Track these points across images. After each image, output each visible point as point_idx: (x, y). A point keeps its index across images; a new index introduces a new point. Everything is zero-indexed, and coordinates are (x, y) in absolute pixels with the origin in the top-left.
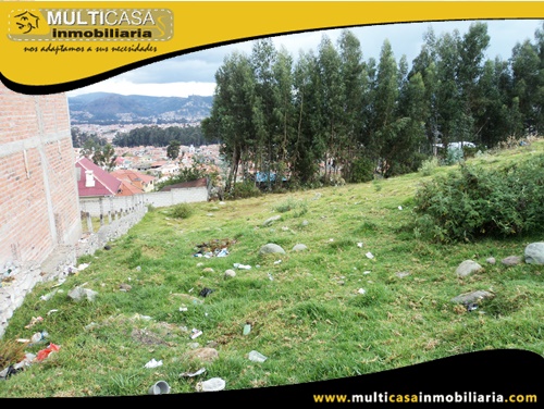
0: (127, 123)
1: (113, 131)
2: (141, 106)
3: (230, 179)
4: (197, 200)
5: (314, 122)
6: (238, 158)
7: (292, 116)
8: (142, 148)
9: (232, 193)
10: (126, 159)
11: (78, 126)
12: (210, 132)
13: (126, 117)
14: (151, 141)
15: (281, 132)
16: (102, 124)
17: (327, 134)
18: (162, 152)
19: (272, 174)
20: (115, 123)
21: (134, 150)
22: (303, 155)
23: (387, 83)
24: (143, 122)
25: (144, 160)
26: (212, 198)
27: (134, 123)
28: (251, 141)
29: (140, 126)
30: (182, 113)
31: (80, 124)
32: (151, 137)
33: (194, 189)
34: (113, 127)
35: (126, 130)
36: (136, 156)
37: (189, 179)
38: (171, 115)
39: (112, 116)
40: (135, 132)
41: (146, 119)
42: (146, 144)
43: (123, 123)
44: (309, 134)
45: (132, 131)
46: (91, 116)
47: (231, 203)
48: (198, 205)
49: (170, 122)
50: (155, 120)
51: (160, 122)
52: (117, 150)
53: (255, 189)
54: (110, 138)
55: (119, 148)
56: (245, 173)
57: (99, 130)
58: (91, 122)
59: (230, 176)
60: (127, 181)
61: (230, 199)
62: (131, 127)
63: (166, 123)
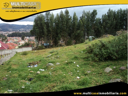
0: (11, 31)
2: (14, 27)
3: (38, 45)
4: (29, 50)
5: (59, 31)
6: (39, 40)
7: (53, 30)
8: (15, 37)
9: (38, 48)
10: (11, 40)
12: (32, 33)
13: (11, 29)
14: (17, 36)
15: (51, 33)
16: (4, 31)
17: (61, 34)
18: (20, 38)
19: (48, 44)
21: (13, 38)
22: (56, 39)
23: (75, 22)
24: (15, 31)
25: (15, 40)
26: (33, 50)
27: (13, 31)
28: (43, 36)
29: (14, 32)
30: (25, 29)
32: (17, 35)
33: (28, 48)
34: (7, 32)
35: (10, 33)
36: (13, 39)
37: (27, 45)
38: (23, 29)
39: (7, 29)
40: (13, 34)
41: (16, 30)
42: (16, 37)
43: (10, 31)
44: (57, 34)
45: (12, 33)
47: (38, 51)
48: (29, 51)
49: (22, 31)
50: (18, 31)
51: (19, 31)
52: (8, 38)
53: (44, 47)
54: (6, 35)
55: (9, 37)
56: (41, 43)
59: (38, 44)
60: (11, 46)
61: (38, 50)
62: (12, 32)
63: (21, 31)
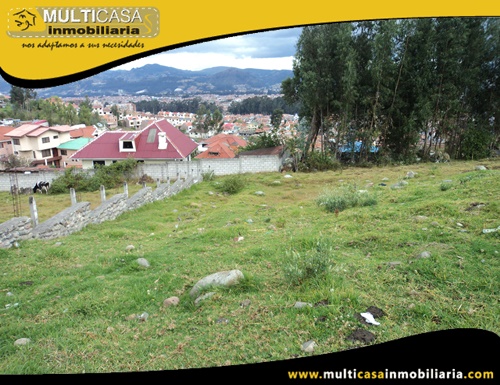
0: (242, 93)
1: (229, 101)
2: (255, 78)
4: (268, 170)
8: (252, 116)
10: (236, 124)
11: (201, 96)
13: (242, 88)
14: (260, 109)
16: (221, 94)
20: (232, 93)
21: (245, 118)
24: (256, 93)
25: (251, 126)
26: (284, 168)
27: (247, 93)
29: (252, 96)
31: (203, 94)
32: (261, 106)
33: (265, 157)
34: (230, 97)
35: (239, 100)
36: (245, 123)
39: (230, 87)
40: (247, 102)
41: (259, 90)
42: (255, 113)
43: (238, 93)
45: (245, 101)
46: (212, 87)
49: (279, 93)
50: (266, 91)
51: (270, 93)
52: (227, 117)
54: (226, 106)
55: (233, 116)
57: (218, 99)
58: (212, 92)
59: (308, 144)
60: (225, 145)
61: (305, 171)
62: (245, 97)
63: (275, 93)
